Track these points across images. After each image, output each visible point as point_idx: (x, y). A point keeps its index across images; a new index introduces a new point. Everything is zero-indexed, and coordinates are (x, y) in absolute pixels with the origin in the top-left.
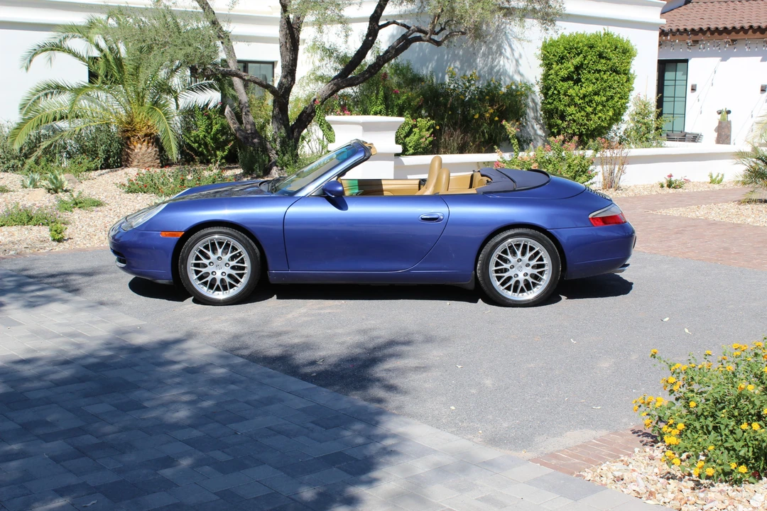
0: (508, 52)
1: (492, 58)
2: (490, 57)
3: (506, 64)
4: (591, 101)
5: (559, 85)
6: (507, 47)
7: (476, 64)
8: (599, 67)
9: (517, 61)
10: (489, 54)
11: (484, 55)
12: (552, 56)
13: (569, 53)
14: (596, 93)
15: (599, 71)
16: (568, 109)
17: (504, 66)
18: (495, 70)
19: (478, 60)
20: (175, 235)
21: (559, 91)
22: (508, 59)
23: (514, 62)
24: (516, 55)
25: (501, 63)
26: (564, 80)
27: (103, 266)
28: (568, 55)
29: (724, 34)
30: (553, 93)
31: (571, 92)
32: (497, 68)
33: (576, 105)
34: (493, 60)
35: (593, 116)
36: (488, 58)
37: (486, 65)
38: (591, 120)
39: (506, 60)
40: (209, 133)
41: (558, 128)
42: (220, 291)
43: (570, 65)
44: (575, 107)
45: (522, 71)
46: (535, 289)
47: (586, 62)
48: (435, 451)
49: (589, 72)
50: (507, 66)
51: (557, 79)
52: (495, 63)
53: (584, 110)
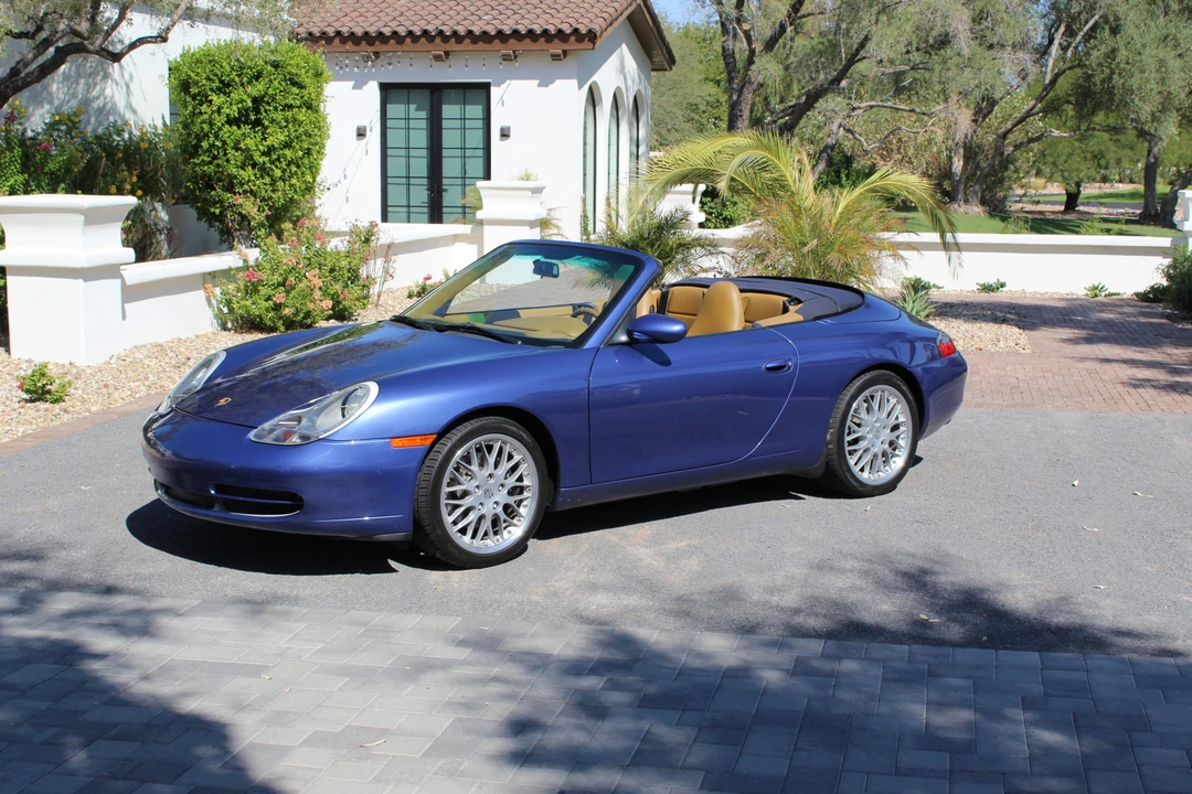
1: (87, 84)
2: (82, 82)
3: (114, 93)
4: (279, 158)
5: (226, 131)
8: (290, 101)
9: (128, 86)
10: (79, 76)
13: (239, 76)
14: (287, 145)
15: (290, 107)
16: (241, 172)
17: (113, 96)
18: (95, 105)
21: (224, 143)
22: (117, 84)
24: (127, 76)
25: (108, 92)
26: (230, 121)
28: (237, 79)
31: (250, 142)
32: (99, 102)
33: (254, 166)
34: (89, 87)
35: (281, 184)
36: (78, 84)
37: (74, 96)
38: (277, 190)
41: (222, 206)
43: (243, 96)
44: (253, 168)
47: (270, 92)
49: (276, 109)
50: (117, 98)
51: (219, 120)
52: (94, 93)
53: (268, 175)
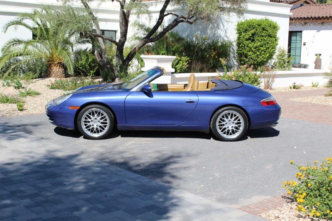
0: (222, 27)
1: (215, 30)
2: (214, 29)
3: (221, 32)
4: (259, 50)
5: (245, 42)
6: (221, 25)
7: (207, 32)
8: (263, 34)
9: (226, 31)
10: (213, 28)
11: (211, 28)
12: (242, 29)
13: (249, 28)
14: (262, 46)
15: (263, 36)
16: (249, 53)
17: (220, 33)
18: (216, 35)
19: (208, 30)
20: (76, 108)
21: (245, 45)
22: (222, 30)
23: (224, 31)
24: (225, 28)
25: (219, 32)
26: (247, 40)
27: (42, 122)
28: (249, 29)
29: (318, 20)
30: (242, 46)
31: (250, 45)
32: (217, 34)
33: (252, 51)
34: (215, 31)
35: (260, 56)
36: (213, 30)
37: (212, 33)
38: (259, 58)
39: (221, 31)
40: (87, 62)
41: (244, 61)
42: (96, 133)
43: (250, 33)
44: (252, 52)
45: (228, 36)
46: (236, 134)
47: (257, 32)
48: (195, 205)
49: (258, 36)
50: (221, 34)
51: (244, 39)
52: (216, 32)
53: (256, 54)
